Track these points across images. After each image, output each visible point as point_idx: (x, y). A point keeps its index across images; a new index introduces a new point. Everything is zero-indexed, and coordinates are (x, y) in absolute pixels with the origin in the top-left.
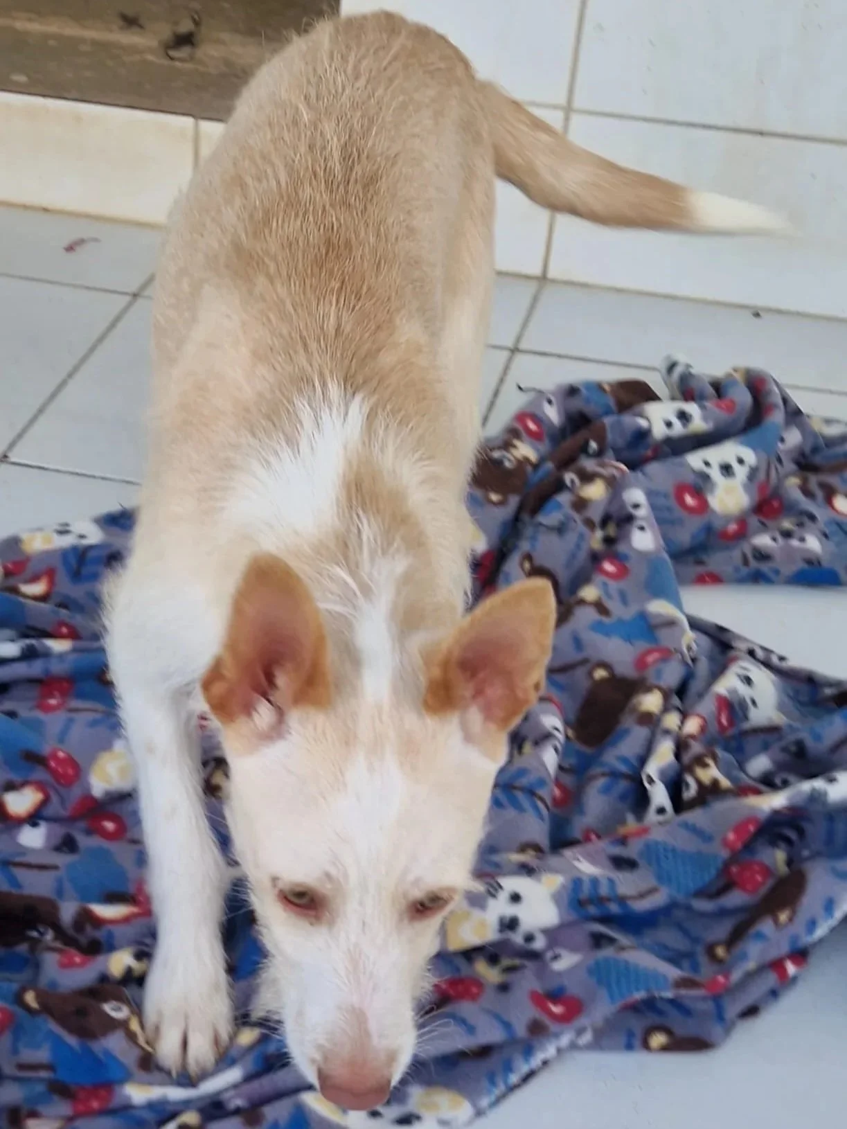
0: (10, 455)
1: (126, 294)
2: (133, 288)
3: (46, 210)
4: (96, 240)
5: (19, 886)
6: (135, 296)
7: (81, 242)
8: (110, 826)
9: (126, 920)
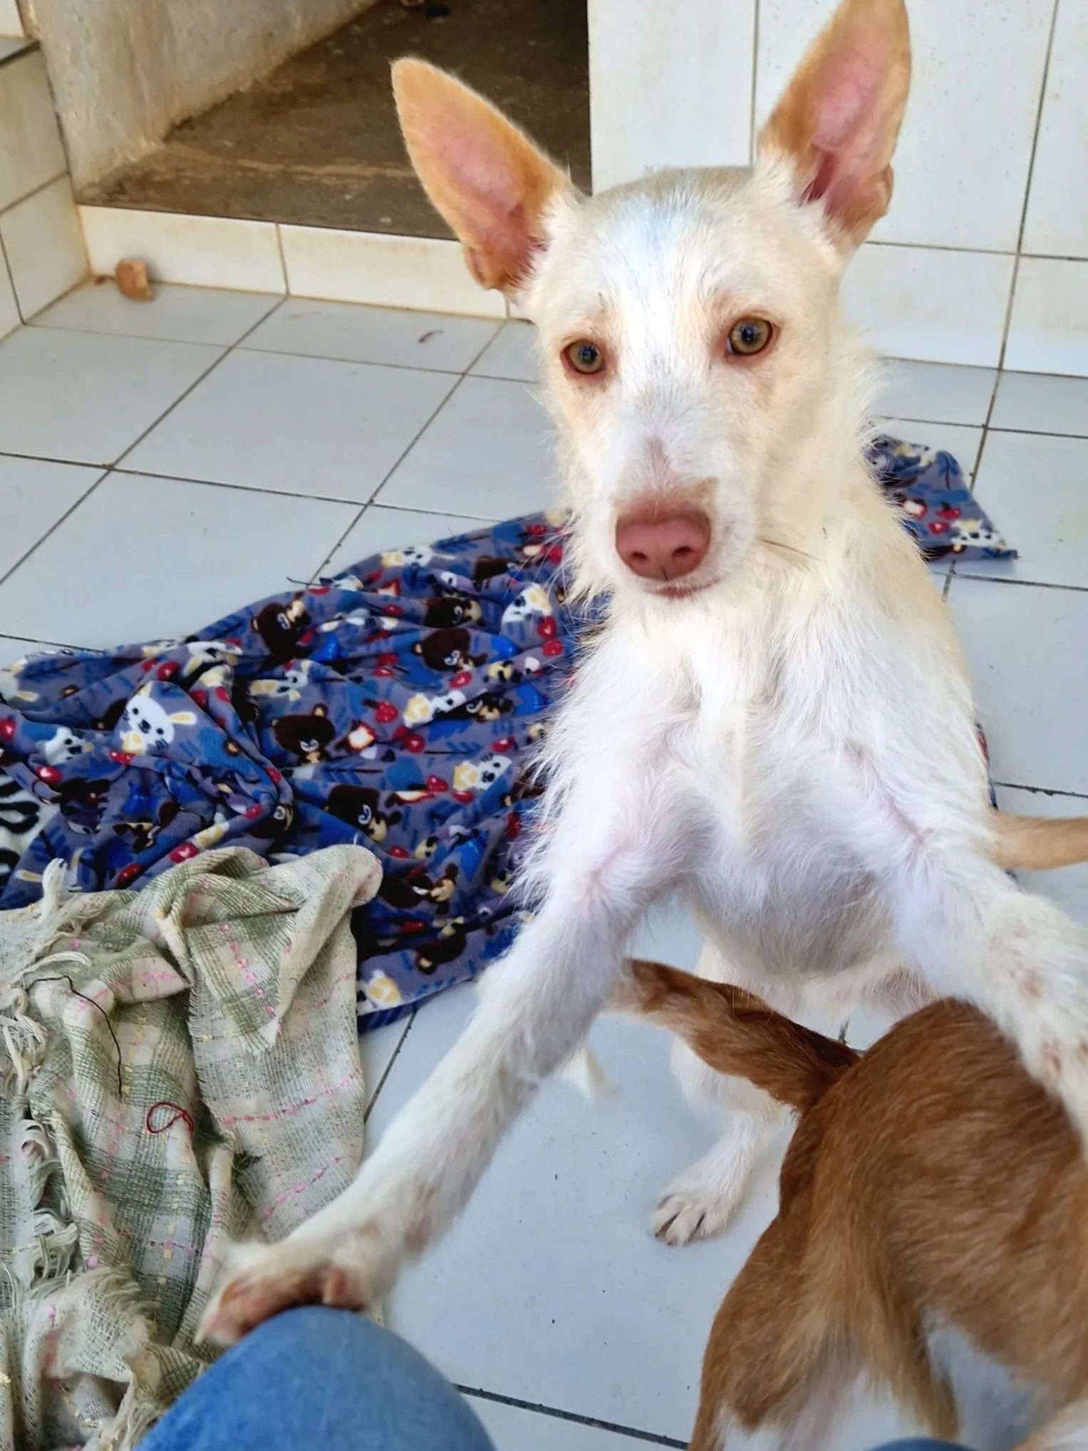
0: (374, 499)
1: (458, 374)
2: (463, 369)
3: (408, 310)
4: (441, 332)
5: (360, 783)
6: (464, 374)
7: (429, 335)
8: (415, 743)
9: (418, 800)
